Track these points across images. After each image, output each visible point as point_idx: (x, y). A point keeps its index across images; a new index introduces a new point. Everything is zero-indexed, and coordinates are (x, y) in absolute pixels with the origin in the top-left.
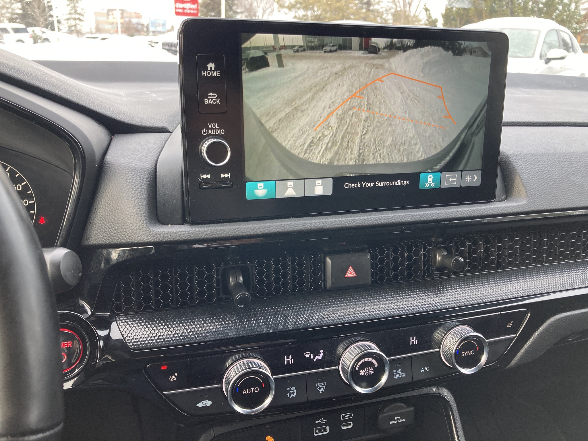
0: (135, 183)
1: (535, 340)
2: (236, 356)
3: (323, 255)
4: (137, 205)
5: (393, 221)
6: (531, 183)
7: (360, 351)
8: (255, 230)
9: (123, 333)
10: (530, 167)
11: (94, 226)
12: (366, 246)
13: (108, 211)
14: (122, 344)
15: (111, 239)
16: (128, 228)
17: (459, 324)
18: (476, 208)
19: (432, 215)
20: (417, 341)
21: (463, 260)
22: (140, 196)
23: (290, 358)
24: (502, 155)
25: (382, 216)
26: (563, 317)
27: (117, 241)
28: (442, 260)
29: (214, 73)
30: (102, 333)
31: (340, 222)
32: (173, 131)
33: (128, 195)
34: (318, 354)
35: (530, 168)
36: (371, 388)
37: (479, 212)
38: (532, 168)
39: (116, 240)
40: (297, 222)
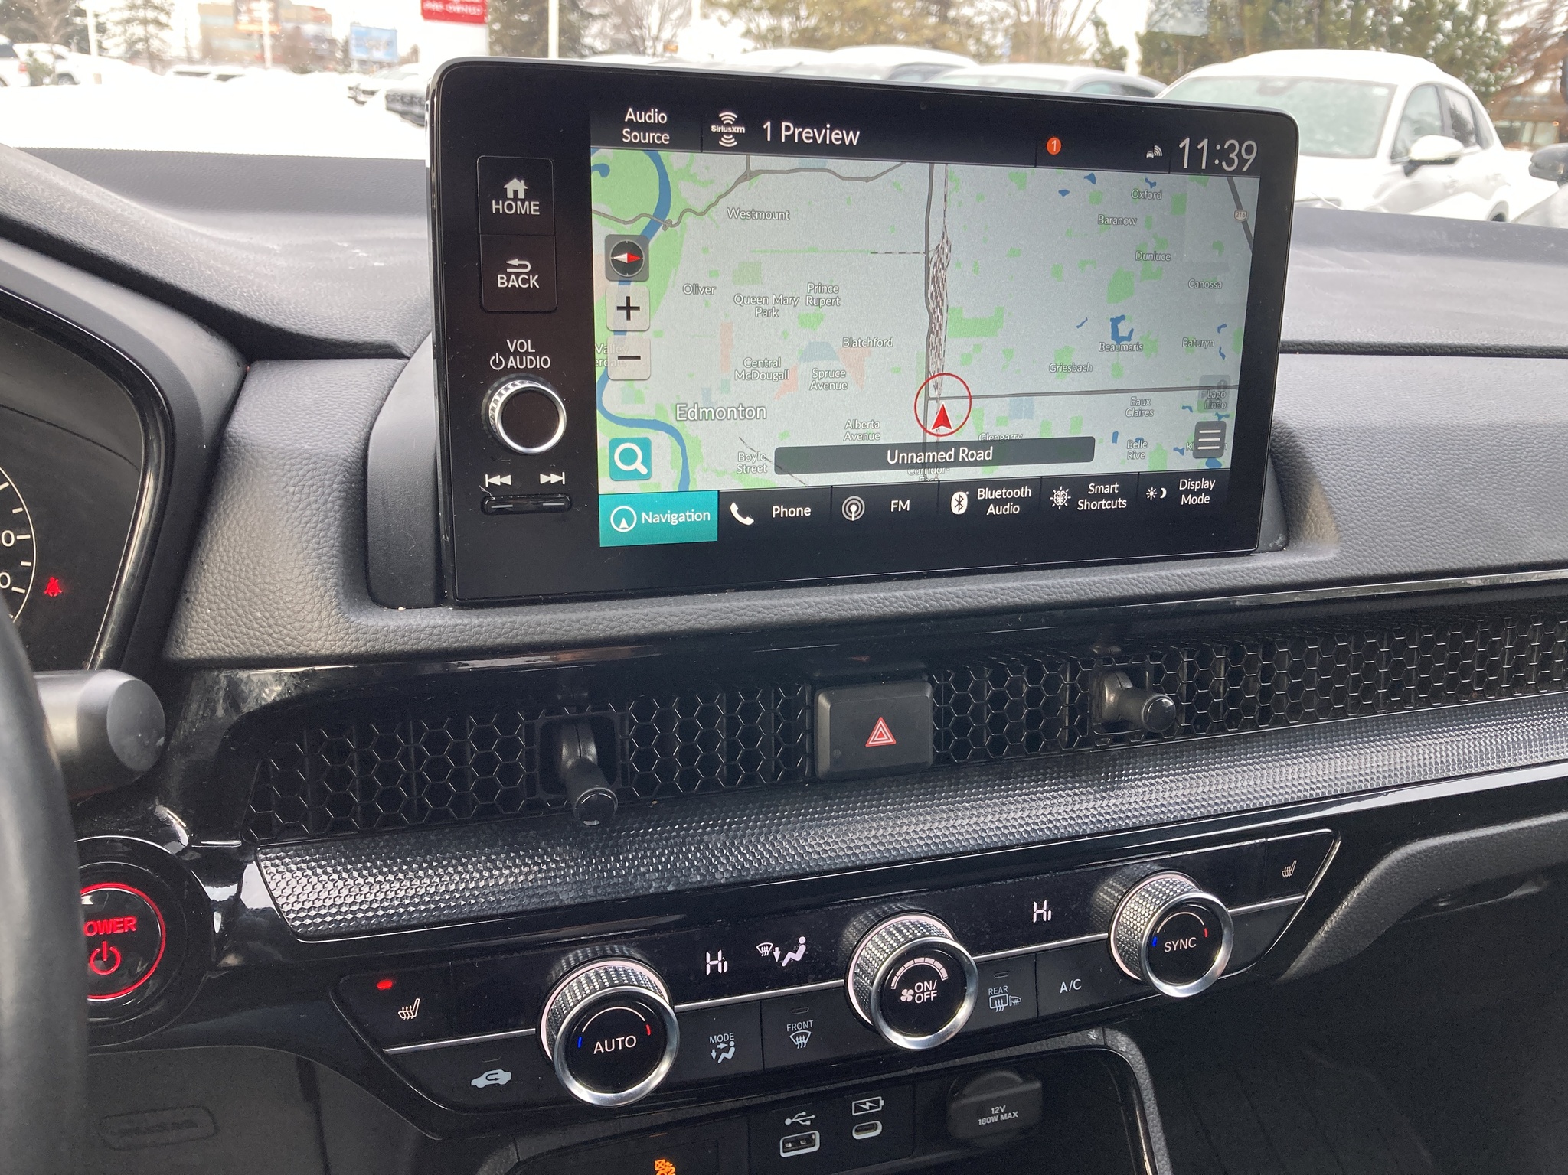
0: (309, 497)
1: (1352, 910)
2: (577, 954)
3: (809, 688)
4: (313, 554)
5: (993, 601)
6: (1350, 506)
7: (902, 940)
8: (631, 624)
9: (276, 894)
10: (1348, 463)
11: (199, 609)
12: (923, 666)
13: (234, 569)
14: (272, 922)
15: (244, 643)
16: (289, 617)
17: (1160, 868)
18: (1208, 569)
19: (1093, 588)
20: (1050, 912)
21: (1171, 703)
22: (321, 530)
23: (720, 958)
24: (1278, 430)
25: (964, 588)
26: (1425, 851)
27: (261, 651)
28: (1119, 703)
29: (523, 206)
30: (218, 893)
31: (856, 604)
32: (412, 355)
33: (290, 528)
34: (793, 947)
35: (1348, 466)
36: (929, 1037)
37: (1214, 580)
38: (1352, 465)
39: (258, 648)
40: (741, 604)
